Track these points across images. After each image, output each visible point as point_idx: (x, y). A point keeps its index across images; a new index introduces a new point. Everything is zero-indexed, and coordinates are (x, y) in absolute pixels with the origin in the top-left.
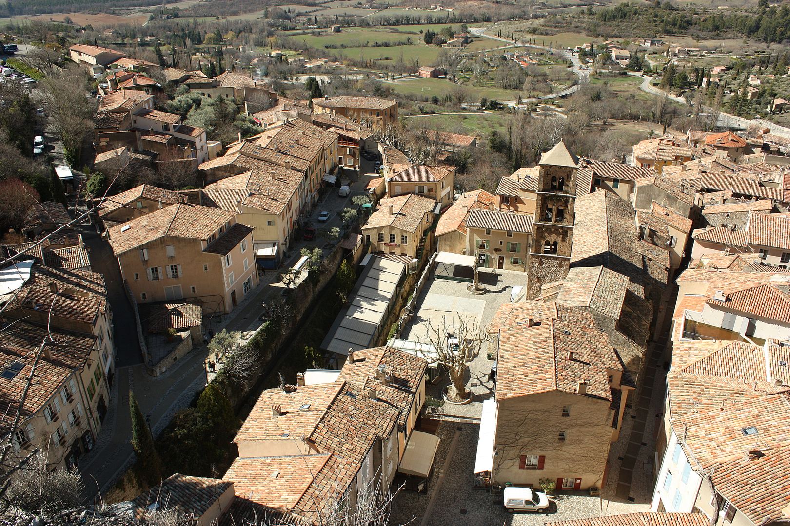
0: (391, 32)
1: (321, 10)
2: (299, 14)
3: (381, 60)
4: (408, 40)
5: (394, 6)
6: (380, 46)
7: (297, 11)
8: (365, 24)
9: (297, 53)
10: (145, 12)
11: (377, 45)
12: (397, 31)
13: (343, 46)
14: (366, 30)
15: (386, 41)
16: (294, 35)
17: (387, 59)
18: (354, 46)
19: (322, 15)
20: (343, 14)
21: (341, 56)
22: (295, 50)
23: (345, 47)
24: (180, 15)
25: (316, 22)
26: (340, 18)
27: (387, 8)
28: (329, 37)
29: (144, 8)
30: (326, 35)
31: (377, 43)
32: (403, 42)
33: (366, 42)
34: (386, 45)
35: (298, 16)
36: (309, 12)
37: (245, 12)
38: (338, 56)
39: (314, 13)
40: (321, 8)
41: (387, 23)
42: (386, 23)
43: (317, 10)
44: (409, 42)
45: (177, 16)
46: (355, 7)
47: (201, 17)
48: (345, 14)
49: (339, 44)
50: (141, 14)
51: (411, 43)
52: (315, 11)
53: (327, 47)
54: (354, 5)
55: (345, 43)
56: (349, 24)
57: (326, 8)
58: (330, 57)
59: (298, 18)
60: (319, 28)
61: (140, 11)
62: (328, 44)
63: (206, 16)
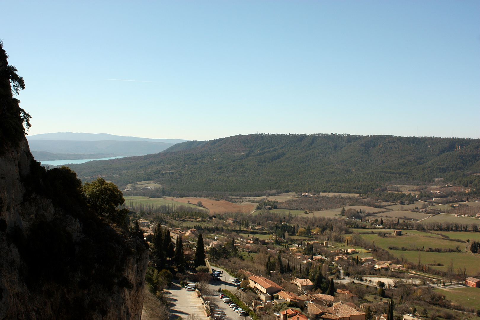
0: (443, 239)
1: (385, 212)
2: (369, 214)
3: (434, 265)
4: (457, 248)
5: (444, 212)
6: (433, 251)
7: (367, 212)
8: (421, 228)
9: (367, 251)
10: (253, 201)
11: (431, 250)
12: (447, 238)
13: (403, 249)
14: (422, 234)
15: (439, 248)
16: (364, 233)
17: (439, 265)
18: (412, 250)
19: (387, 216)
20: (403, 217)
21: (402, 259)
22: (365, 248)
23: (405, 250)
24: (278, 207)
25: (382, 223)
26: (401, 221)
27: (439, 213)
28: (392, 239)
29: (252, 198)
30: (390, 237)
31: (431, 249)
32: (453, 249)
33: (422, 247)
34: (439, 251)
35: (367, 216)
36: (376, 213)
37: (327, 209)
38: (400, 259)
39: (380, 214)
40: (385, 210)
41: (440, 228)
42: (438, 229)
43: (383, 212)
44: (458, 250)
45: (276, 208)
46: (413, 211)
47: (293, 209)
48: (405, 217)
49: (400, 247)
50: (250, 203)
51: (460, 251)
52: (380, 212)
53: (391, 249)
54: (412, 209)
55: (405, 246)
56: (408, 227)
57: (390, 210)
58: (393, 259)
59: (367, 218)
60: (384, 228)
61: (249, 201)
62: (392, 246)
63: (297, 209)
